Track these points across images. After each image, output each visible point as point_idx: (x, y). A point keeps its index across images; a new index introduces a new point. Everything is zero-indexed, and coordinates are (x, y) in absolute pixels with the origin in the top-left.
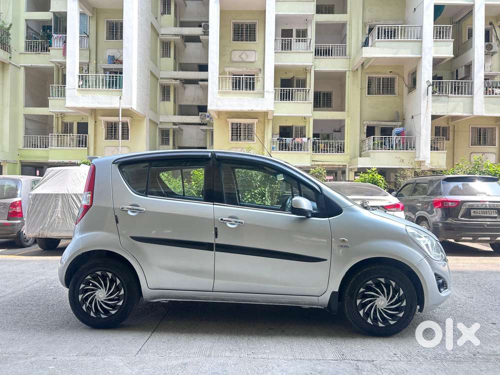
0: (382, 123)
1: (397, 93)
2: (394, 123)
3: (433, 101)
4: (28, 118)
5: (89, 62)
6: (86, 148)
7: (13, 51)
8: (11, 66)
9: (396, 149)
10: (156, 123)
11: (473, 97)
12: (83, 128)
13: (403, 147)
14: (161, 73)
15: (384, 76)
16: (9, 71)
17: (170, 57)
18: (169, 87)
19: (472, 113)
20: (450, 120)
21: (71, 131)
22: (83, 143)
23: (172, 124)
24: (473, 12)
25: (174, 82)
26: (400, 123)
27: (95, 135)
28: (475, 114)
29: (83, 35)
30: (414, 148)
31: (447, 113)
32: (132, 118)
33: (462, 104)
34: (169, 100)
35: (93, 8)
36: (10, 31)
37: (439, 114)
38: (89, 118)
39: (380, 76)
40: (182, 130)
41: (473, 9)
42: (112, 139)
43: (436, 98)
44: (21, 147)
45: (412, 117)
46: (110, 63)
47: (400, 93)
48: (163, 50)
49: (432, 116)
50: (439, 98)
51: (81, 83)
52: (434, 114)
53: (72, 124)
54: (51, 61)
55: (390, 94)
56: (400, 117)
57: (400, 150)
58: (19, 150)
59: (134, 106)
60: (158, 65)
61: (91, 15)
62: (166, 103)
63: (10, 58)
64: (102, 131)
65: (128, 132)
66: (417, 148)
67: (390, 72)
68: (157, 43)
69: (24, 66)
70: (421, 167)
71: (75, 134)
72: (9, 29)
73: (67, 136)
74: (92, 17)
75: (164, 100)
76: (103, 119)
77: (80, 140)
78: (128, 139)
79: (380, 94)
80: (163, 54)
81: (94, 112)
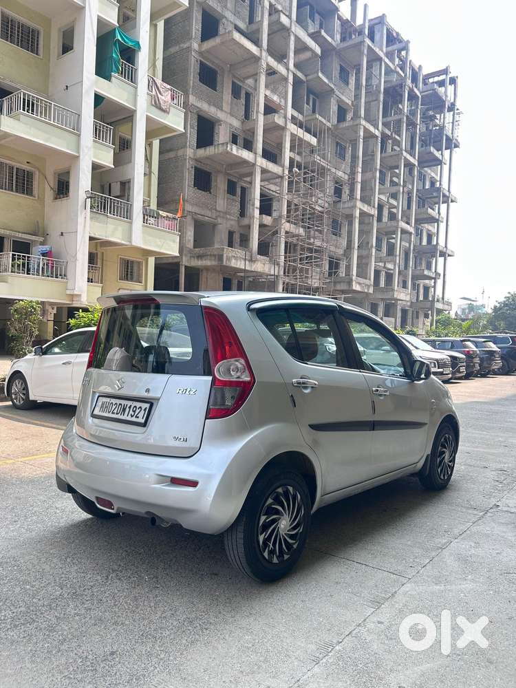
0: (17, 235)
1: (37, 196)
2: (33, 238)
3: (91, 218)
9: (43, 276)
11: (131, 223)
13: (52, 273)
15: (18, 165)
19: (130, 242)
20: (99, 245)
24: (134, 118)
26: (41, 239)
28: (134, 244)
30: (65, 276)
31: (106, 237)
33: (120, 228)
37: (97, 236)
39: (13, 164)
41: (135, 115)
43: (94, 215)
45: (62, 233)
47: (40, 196)
49: (90, 237)
50: (98, 215)
52: (92, 235)
55: (27, 194)
56: (41, 231)
57: (48, 276)
66: (68, 277)
67: (28, 163)
70: (74, 302)
79: (12, 190)
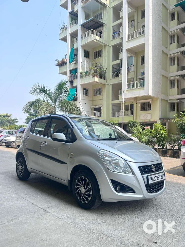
4: (113, 105)
5: (134, 77)
6: (133, 116)
7: (107, 79)
8: (107, 85)
10: (167, 100)
12: (132, 106)
14: (170, 74)
16: (106, 87)
17: (175, 65)
18: (174, 81)
21: (128, 109)
22: (132, 113)
23: (176, 100)
25: (176, 77)
27: (136, 110)
29: (131, 66)
32: (152, 99)
34: (174, 87)
35: (136, 52)
36: (106, 72)
38: (134, 102)
40: (183, 102)
42: (143, 111)
44: (111, 117)
46: (142, 75)
48: (171, 62)
51: (128, 87)
53: (128, 106)
54: (120, 80)
58: (110, 118)
59: (150, 94)
60: (168, 70)
61: (134, 56)
62: (173, 89)
63: (106, 82)
64: (139, 107)
65: (151, 107)
68: (167, 60)
69: (112, 84)
71: (130, 110)
72: (106, 71)
73: (125, 111)
74: (135, 56)
75: (172, 88)
76: (139, 102)
77: (131, 112)
78: (151, 110)
80: (171, 64)
81: (136, 99)
